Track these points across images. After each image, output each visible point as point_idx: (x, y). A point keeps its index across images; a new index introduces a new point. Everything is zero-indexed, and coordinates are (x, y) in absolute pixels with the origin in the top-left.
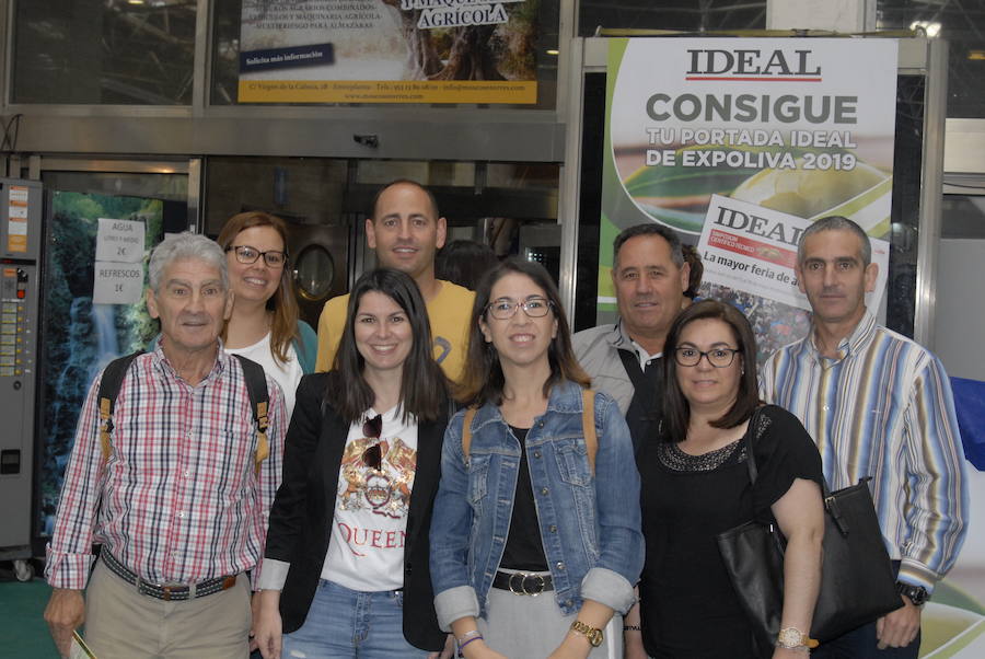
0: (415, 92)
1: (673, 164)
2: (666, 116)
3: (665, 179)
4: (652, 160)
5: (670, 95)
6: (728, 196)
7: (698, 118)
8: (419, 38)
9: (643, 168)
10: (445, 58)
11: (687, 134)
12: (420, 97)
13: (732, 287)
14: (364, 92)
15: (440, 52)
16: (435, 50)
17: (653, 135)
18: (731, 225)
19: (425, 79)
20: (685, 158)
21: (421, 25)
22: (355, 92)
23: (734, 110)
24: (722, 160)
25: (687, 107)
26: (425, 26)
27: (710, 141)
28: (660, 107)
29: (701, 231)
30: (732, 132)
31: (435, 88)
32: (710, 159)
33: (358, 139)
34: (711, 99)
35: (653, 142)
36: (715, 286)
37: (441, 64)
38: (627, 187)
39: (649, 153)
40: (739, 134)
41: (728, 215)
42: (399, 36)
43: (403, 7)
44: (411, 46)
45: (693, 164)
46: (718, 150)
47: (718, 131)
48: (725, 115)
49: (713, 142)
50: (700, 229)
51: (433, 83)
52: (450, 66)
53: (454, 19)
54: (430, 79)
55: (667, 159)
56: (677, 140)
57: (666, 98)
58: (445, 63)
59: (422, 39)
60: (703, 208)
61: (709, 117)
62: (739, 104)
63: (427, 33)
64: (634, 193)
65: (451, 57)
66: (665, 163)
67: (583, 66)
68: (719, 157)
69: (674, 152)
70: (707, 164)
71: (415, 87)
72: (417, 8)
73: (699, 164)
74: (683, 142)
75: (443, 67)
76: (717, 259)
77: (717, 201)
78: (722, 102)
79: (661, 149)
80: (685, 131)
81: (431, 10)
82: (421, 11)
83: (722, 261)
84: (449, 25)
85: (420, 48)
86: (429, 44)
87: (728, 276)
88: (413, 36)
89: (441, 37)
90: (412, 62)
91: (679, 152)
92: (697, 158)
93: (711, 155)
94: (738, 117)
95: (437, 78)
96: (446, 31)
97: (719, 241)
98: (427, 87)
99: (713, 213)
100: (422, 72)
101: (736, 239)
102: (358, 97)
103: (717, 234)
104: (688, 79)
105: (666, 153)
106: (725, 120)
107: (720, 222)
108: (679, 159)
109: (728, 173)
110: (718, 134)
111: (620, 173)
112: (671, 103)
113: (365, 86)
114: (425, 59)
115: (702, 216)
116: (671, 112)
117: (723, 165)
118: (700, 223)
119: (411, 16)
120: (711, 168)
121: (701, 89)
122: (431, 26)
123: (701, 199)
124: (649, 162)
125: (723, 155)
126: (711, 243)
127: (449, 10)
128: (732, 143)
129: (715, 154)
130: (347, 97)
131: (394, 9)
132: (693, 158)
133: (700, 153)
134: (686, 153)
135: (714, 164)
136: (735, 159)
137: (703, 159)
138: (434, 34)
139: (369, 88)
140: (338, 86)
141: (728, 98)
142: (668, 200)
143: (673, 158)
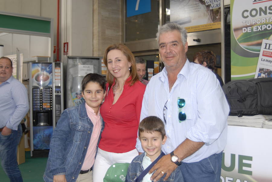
0: (210, 26)
1: (251, 31)
2: (248, 16)
3: (249, 37)
4: (244, 31)
5: (248, 10)
6: (267, 39)
7: (257, 16)
8: (210, 12)
9: (242, 34)
10: (217, 16)
11: (254, 21)
12: (212, 27)
13: (270, 69)
14: (198, 28)
15: (216, 14)
16: (214, 14)
17: (244, 23)
18: (269, 49)
19: (212, 23)
20: (254, 29)
21: (211, 8)
22: (196, 28)
23: (268, 11)
24: (265, 28)
25: (254, 13)
26: (212, 9)
27: (261, 22)
28: (246, 14)
29: (260, 52)
30: (268, 18)
31: (215, 24)
32: (261, 28)
33: (194, 40)
34: (261, 9)
35: (244, 25)
36: (265, 69)
37: (216, 18)
38: (238, 40)
39: (243, 29)
40: (270, 18)
41: (268, 46)
42: (206, 12)
43: (206, 4)
44: (209, 14)
45: (256, 30)
46: (263, 25)
47: (263, 19)
48: (265, 13)
49: (262, 22)
50: (259, 51)
51: (215, 23)
52: (218, 18)
53: (219, 5)
54: (214, 22)
55: (249, 30)
56: (251, 24)
57: (247, 11)
58: (217, 17)
59: (211, 12)
60: (260, 44)
61: (260, 15)
62: (270, 9)
63: (212, 10)
64: (240, 42)
65: (219, 16)
66: (248, 31)
67: (224, 6)
68: (264, 27)
69: (250, 28)
70: (261, 30)
71: (210, 25)
72: (209, 4)
73: (258, 30)
74: (253, 24)
75: (217, 18)
76: (265, 60)
77: (264, 41)
78: (264, 9)
79: (247, 27)
80: (253, 21)
81: (213, 4)
82: (210, 5)
83: (267, 61)
84: (218, 7)
85: (211, 14)
86: (213, 13)
87: (269, 66)
88: (209, 12)
89: (216, 11)
90: (209, 18)
91: (252, 27)
92: (258, 28)
93: (262, 26)
94: (270, 13)
95: (215, 22)
96: (217, 9)
97: (266, 54)
98: (213, 25)
99: (263, 45)
100: (212, 21)
101: (271, 53)
102: (197, 30)
103: (265, 52)
104: (253, 4)
105: (248, 28)
106: (265, 15)
107: (266, 48)
108: (252, 30)
109: (267, 32)
110: (263, 20)
111: (236, 36)
112: (249, 12)
113: (198, 27)
114: (212, 17)
115: (260, 47)
116: (249, 15)
117: (266, 29)
118: (259, 49)
119: (208, 6)
120: (262, 31)
121: (257, 6)
122: (213, 8)
123: (259, 41)
124: (244, 32)
125: (265, 26)
126: (263, 55)
127: (217, 3)
128: (268, 22)
129: (263, 26)
130: (194, 30)
131: (204, 5)
132: (256, 29)
133: (258, 27)
134: (254, 27)
135: (263, 30)
136: (269, 27)
137: (259, 29)
138: (214, 10)
139: (199, 27)
140: (192, 28)
141: (266, 7)
142: (250, 43)
143: (250, 29)
